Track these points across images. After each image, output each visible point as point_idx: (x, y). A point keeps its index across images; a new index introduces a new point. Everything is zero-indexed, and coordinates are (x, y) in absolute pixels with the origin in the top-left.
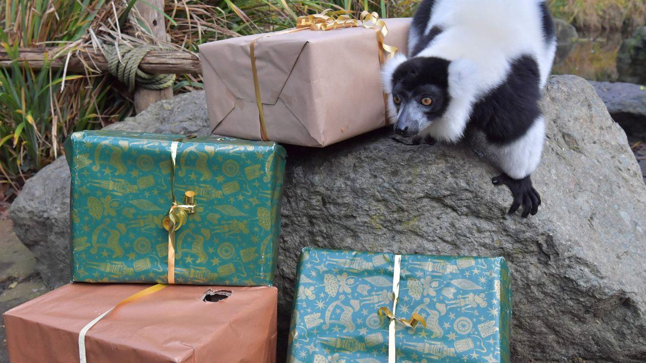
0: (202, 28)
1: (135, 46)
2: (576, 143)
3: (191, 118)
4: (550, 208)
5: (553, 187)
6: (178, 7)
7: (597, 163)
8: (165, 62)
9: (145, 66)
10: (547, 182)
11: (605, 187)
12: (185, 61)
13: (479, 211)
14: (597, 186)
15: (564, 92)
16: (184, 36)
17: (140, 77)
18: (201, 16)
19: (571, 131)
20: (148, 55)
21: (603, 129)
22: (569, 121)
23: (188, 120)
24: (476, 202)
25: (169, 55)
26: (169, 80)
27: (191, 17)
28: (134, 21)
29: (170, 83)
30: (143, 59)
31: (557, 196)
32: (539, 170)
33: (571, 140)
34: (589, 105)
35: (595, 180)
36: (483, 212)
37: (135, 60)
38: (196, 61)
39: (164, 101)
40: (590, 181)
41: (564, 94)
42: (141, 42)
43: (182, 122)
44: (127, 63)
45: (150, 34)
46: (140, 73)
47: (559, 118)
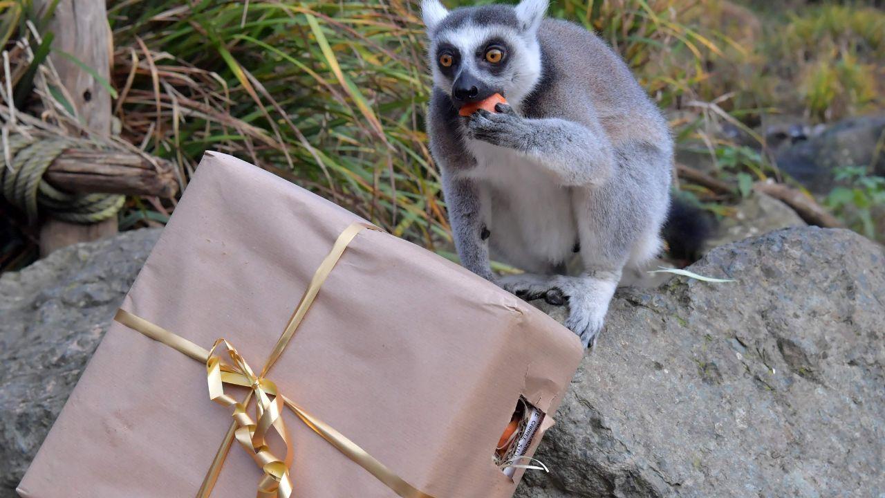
0: (182, 112)
1: (42, 138)
2: (807, 360)
3: (103, 275)
4: (716, 484)
5: (731, 443)
6: (139, 69)
7: (853, 406)
8: (92, 171)
9: (57, 176)
10: (720, 432)
11: (861, 455)
12: (128, 171)
13: (563, 478)
14: (843, 450)
15: (794, 259)
16: (149, 125)
17: (46, 197)
18: (183, 89)
19: (796, 336)
20: (63, 156)
21: (876, 337)
22: (796, 316)
23: (97, 280)
24: (555, 460)
25: (100, 158)
26: (109, 206)
27: (163, 90)
28: (42, 90)
29: (110, 212)
30: (53, 163)
31: (739, 462)
32: (707, 407)
33: (795, 355)
34: (849, 288)
35: (842, 439)
36: (571, 481)
37: (37, 163)
38: (150, 172)
39: (82, 245)
40: (831, 440)
41: (792, 262)
42: (54, 129)
43: (85, 282)
44: (22, 167)
45: (71, 117)
46: (47, 189)
47: (774, 308)
